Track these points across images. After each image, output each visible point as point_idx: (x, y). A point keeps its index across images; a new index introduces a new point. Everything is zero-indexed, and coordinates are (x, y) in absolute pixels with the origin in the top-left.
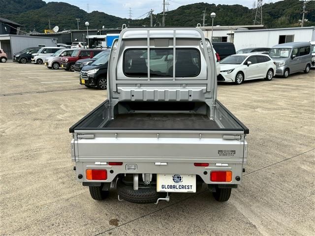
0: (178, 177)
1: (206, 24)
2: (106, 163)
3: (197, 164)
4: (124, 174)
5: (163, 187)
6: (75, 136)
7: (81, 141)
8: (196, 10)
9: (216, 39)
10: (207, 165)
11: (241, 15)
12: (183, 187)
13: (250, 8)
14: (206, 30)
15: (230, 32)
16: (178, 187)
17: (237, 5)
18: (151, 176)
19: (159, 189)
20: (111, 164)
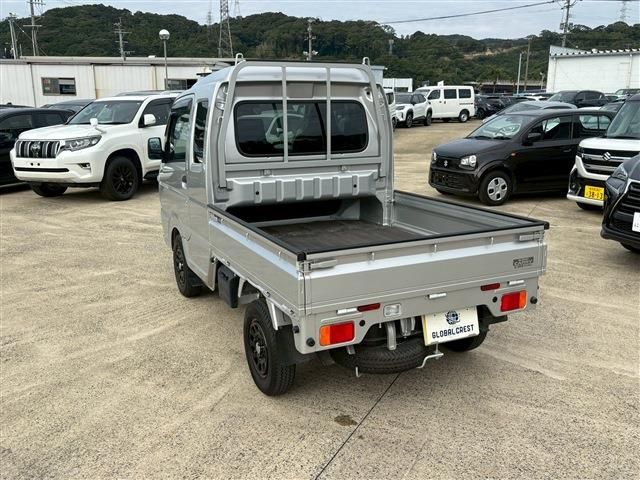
0: (453, 315)
1: (128, 52)
2: (355, 309)
3: (485, 288)
4: (378, 325)
5: (434, 335)
6: (306, 267)
7: (315, 275)
8: (90, 21)
9: (174, 83)
10: (497, 286)
11: (186, 37)
12: (462, 330)
13: (201, 24)
14: (152, 65)
15: (201, 70)
16: (454, 331)
17: (175, 16)
18: (413, 322)
19: (429, 340)
20: (361, 309)
